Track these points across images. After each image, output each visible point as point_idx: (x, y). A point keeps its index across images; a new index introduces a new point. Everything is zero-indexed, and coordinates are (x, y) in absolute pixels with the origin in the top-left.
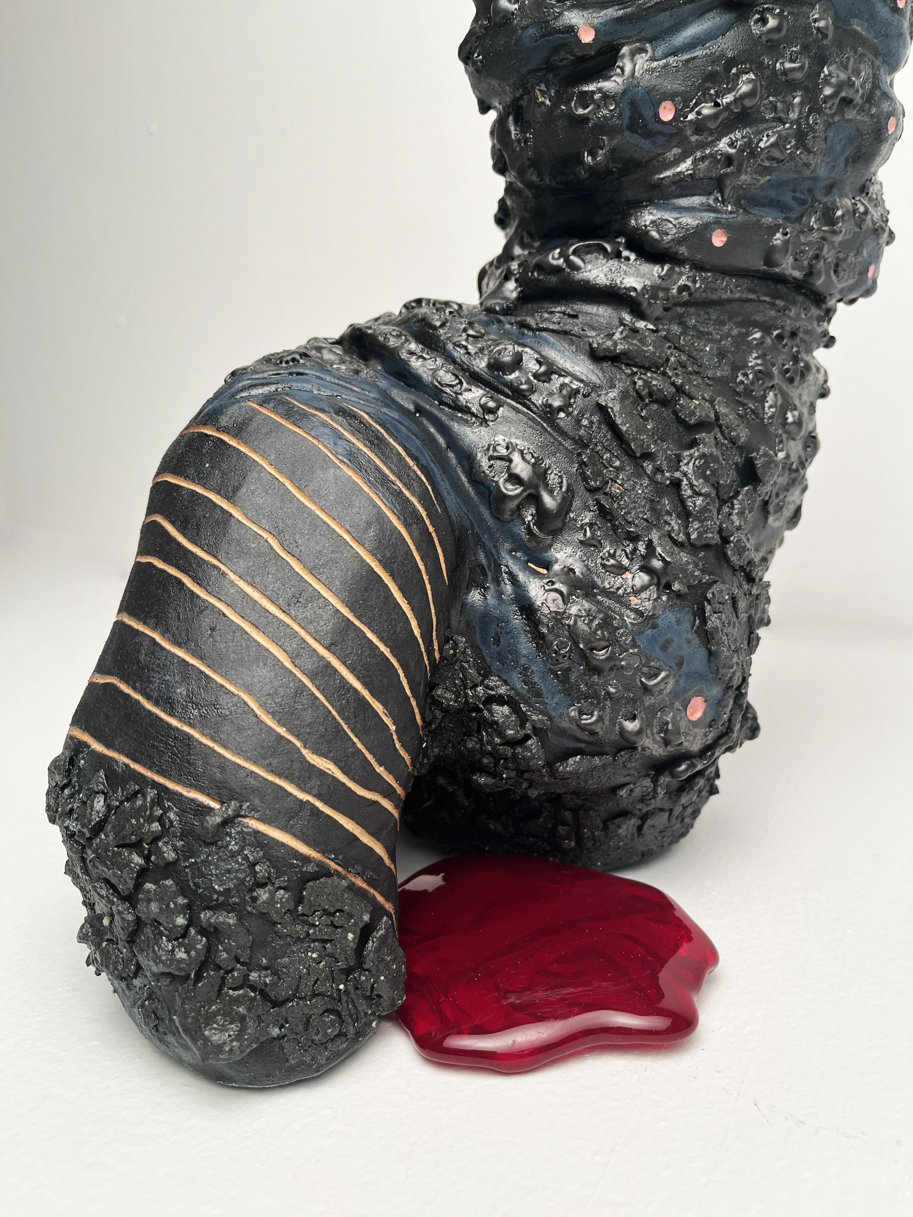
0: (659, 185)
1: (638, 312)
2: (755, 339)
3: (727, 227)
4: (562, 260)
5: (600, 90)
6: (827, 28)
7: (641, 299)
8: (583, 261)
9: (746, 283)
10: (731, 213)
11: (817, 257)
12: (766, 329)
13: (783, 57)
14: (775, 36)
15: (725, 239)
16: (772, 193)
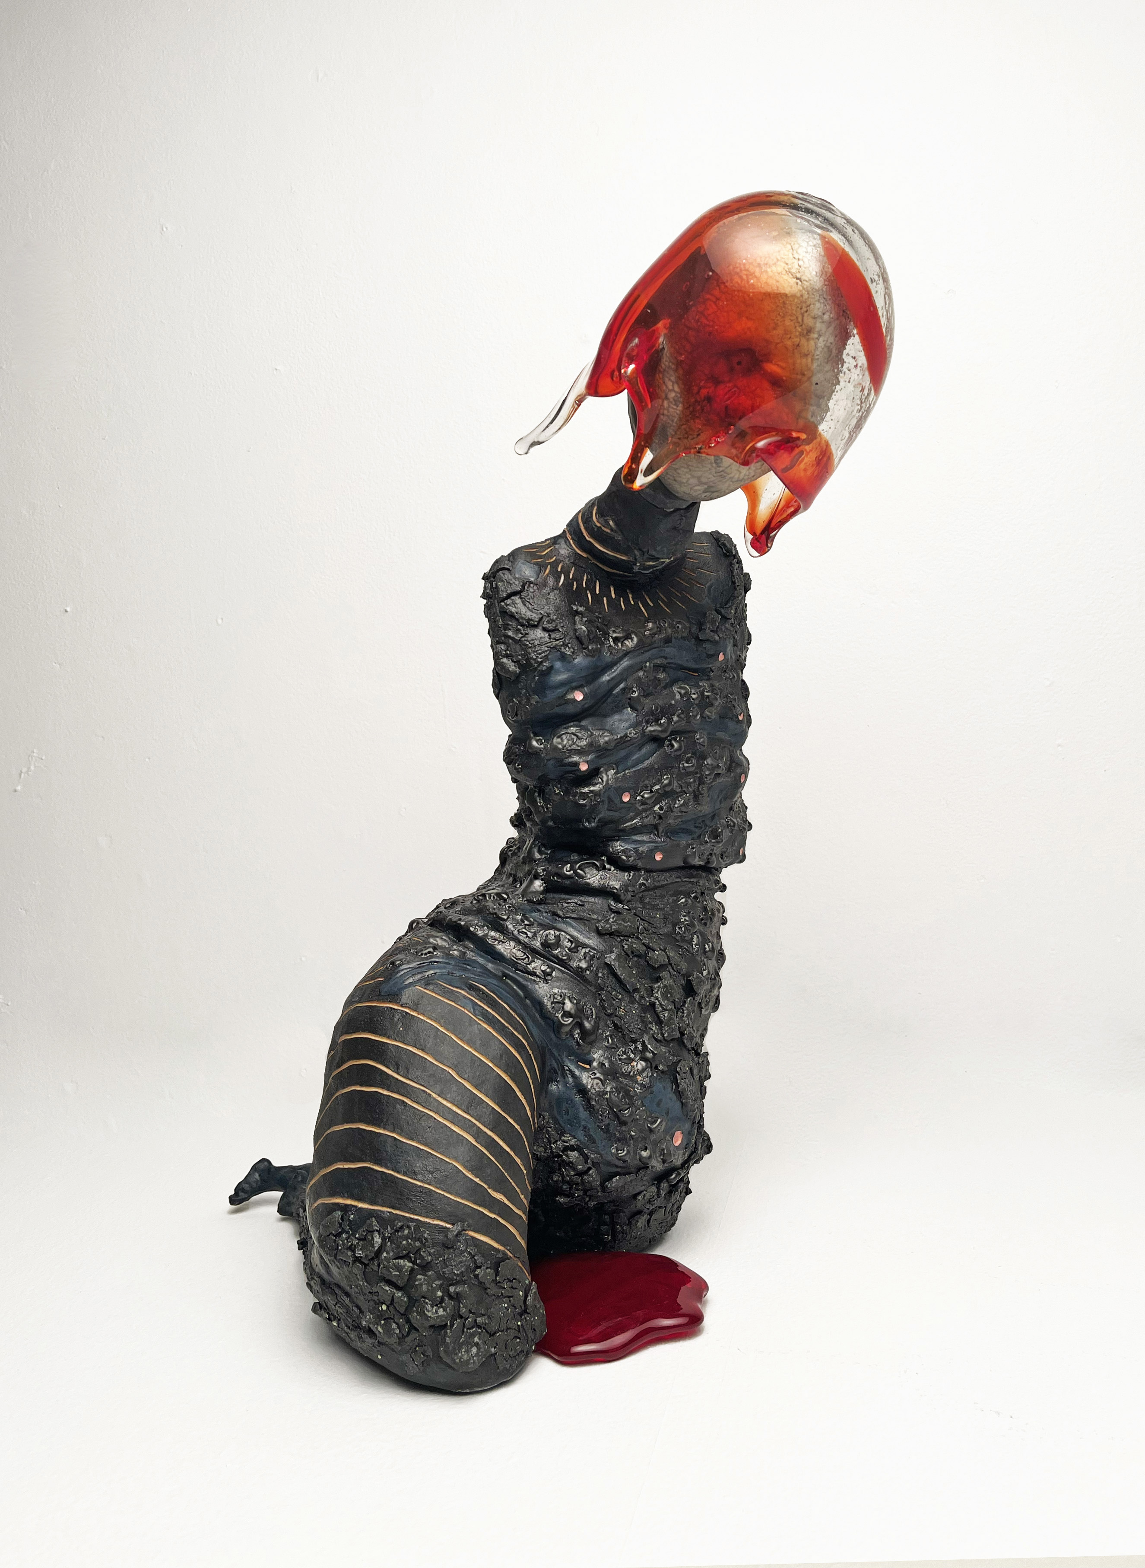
0: (623, 830)
1: (617, 898)
2: (682, 902)
3: (663, 851)
4: (572, 872)
5: (591, 792)
6: (704, 742)
7: (619, 893)
8: (584, 872)
9: (675, 874)
10: (664, 842)
11: (711, 854)
12: (687, 895)
13: (683, 761)
14: (678, 753)
15: (662, 856)
16: (683, 826)
